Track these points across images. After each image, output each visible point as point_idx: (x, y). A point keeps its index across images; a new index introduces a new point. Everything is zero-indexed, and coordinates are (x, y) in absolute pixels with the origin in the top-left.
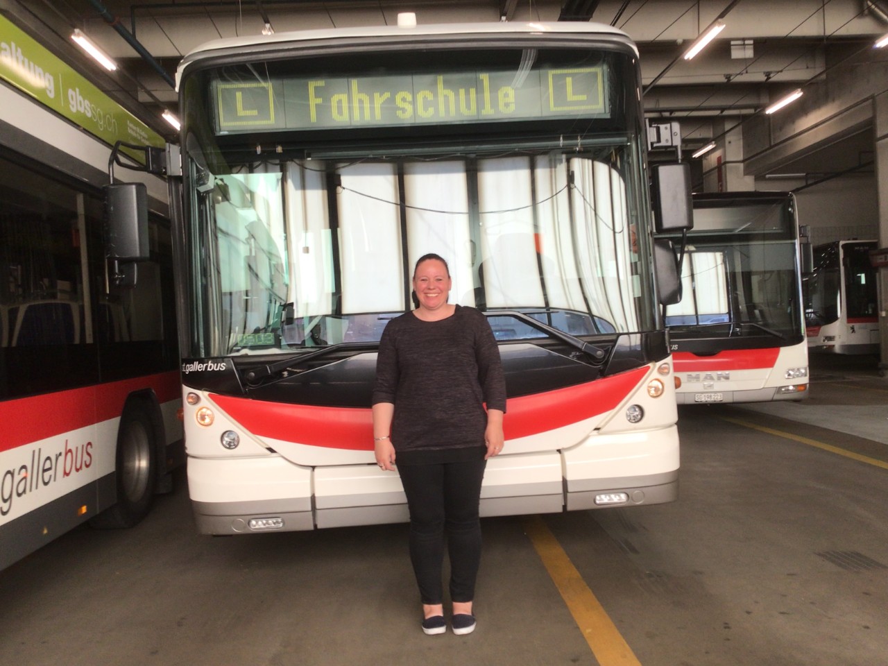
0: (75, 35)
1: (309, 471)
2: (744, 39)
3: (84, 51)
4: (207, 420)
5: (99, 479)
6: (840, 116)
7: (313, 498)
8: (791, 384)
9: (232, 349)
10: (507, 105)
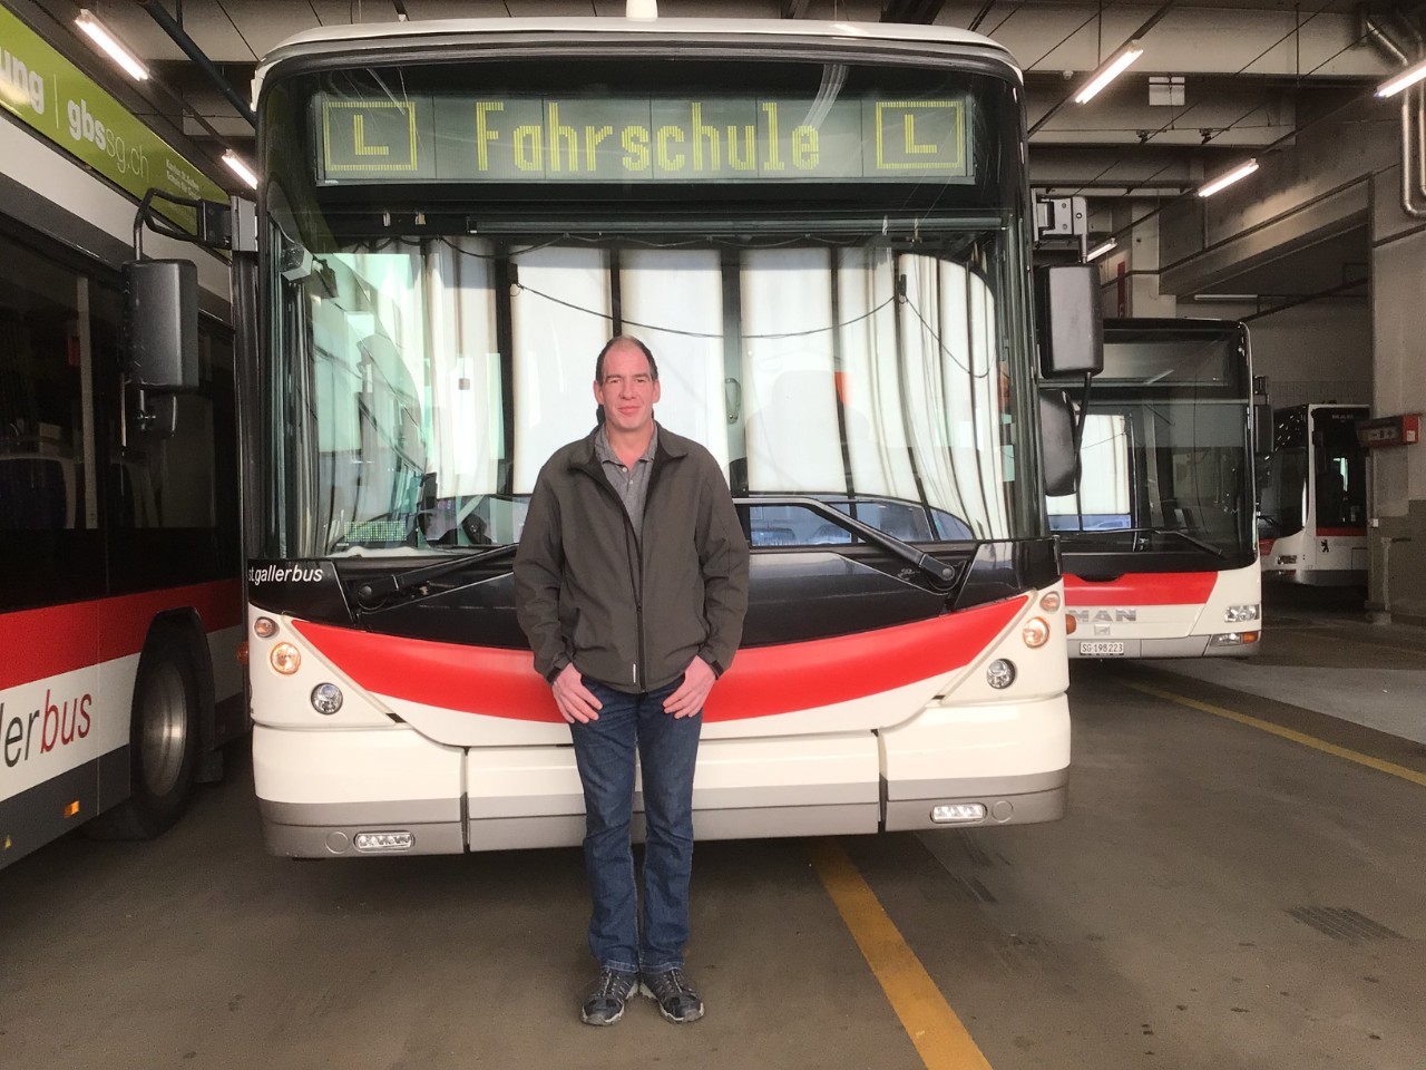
0: (82, 19)
1: (458, 754)
2: (1170, 75)
3: (96, 45)
4: (289, 665)
5: (101, 757)
6: (1316, 205)
7: (464, 801)
8: (1233, 630)
9: (334, 546)
10: (806, 156)
